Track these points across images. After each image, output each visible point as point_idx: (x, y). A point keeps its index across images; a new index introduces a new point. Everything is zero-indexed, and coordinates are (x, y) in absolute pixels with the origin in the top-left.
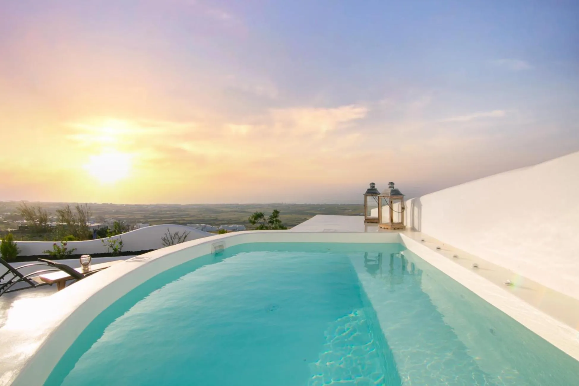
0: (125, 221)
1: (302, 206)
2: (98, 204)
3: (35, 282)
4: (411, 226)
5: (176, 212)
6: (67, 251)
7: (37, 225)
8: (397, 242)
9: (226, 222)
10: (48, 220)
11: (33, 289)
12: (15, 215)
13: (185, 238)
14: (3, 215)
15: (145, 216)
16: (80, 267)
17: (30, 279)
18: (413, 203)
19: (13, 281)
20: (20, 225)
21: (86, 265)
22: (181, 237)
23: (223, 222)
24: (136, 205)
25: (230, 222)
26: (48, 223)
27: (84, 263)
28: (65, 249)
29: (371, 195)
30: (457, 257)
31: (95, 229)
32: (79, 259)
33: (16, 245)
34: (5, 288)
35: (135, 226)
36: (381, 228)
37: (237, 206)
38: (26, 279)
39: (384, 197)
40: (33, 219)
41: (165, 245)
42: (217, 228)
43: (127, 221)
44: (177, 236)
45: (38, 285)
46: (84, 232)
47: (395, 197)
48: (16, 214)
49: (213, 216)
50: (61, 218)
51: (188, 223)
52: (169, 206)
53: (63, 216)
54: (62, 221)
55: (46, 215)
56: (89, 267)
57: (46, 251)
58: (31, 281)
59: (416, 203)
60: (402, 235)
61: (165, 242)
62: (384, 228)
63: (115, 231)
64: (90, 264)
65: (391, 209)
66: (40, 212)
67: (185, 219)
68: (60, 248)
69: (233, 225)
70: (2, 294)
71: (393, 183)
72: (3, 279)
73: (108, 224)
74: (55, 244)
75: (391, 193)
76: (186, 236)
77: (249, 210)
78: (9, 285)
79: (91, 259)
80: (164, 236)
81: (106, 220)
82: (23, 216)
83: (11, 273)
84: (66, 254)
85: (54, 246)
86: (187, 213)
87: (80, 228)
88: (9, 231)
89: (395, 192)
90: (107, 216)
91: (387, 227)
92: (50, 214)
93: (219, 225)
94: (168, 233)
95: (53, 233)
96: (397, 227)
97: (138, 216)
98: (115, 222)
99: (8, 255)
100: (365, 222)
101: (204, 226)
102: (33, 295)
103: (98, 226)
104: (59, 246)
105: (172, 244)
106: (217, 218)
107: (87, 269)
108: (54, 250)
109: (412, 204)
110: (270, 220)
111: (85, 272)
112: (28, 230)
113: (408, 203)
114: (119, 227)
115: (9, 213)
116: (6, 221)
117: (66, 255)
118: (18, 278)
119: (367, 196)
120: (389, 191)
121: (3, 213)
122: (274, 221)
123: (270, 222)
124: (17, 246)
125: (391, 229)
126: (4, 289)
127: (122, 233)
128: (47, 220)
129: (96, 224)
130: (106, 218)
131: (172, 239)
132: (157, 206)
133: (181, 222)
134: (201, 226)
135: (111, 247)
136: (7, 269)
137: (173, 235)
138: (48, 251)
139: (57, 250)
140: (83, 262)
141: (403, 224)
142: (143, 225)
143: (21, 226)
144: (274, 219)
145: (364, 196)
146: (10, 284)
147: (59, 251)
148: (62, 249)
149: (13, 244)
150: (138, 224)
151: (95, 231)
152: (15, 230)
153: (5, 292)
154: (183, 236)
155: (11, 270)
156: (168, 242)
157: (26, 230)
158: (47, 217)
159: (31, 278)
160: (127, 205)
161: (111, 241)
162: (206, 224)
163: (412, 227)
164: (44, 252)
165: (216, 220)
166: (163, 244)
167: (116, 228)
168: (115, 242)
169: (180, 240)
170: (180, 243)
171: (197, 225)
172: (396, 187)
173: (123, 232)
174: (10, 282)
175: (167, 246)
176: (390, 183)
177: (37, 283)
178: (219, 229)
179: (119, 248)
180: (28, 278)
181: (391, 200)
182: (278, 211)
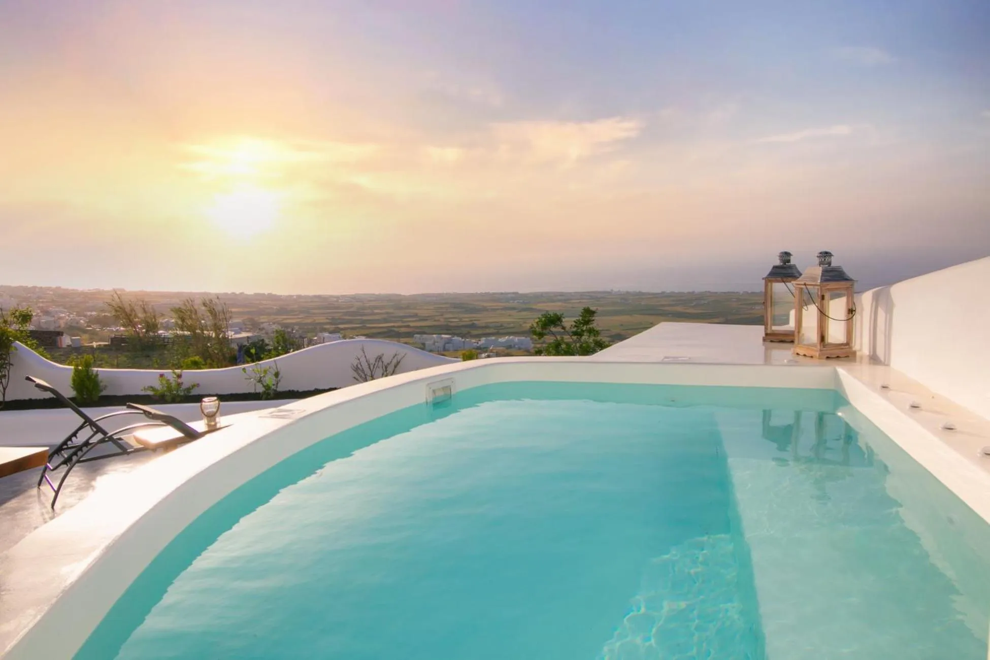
0: (297, 327)
1: (655, 296)
2: (247, 295)
3: (127, 443)
4: (870, 352)
5: (391, 311)
6: (184, 387)
7: (141, 335)
8: (832, 387)
9: (491, 331)
10: (159, 326)
11: (126, 455)
12: (105, 316)
13: (395, 367)
14: (85, 316)
15: (333, 319)
16: (201, 419)
17: (120, 439)
18: (876, 298)
19: (91, 441)
20: (113, 336)
21: (211, 416)
22: (388, 364)
23: (488, 331)
24: (315, 296)
25: (500, 330)
26: (160, 332)
27: (207, 413)
28: (179, 385)
29: (780, 279)
30: (952, 429)
31: (239, 345)
32: (199, 404)
33: (97, 375)
34: (80, 453)
35: (316, 338)
36: (798, 354)
37: (516, 296)
38: (113, 438)
39: (805, 284)
40: (134, 325)
41: (357, 380)
42: (475, 342)
43: (299, 328)
44: (380, 363)
45: (133, 450)
46: (221, 350)
47: (832, 285)
48: (106, 314)
49: (466, 318)
50: (180, 322)
51: (418, 333)
52: (378, 298)
53: (183, 320)
54: (182, 329)
55: (154, 317)
56: (217, 419)
57: (148, 387)
58: (120, 442)
59: (883, 301)
60: (842, 371)
61: (359, 374)
62: (805, 355)
63: (276, 349)
64: (218, 414)
65: (823, 314)
66: (145, 311)
67: (412, 324)
68: (171, 381)
69: (507, 337)
70: (75, 464)
71: (830, 253)
72: (77, 438)
73: (267, 333)
74: (162, 375)
75: (823, 275)
76: (398, 363)
77: (540, 306)
78: (85, 449)
79: (219, 404)
80: (355, 362)
81: (262, 326)
82: (117, 317)
83: (89, 427)
84: (182, 394)
85: (161, 379)
86: (415, 311)
87: (213, 342)
88: (95, 346)
89: (831, 274)
90: (263, 319)
91: (813, 353)
92: (163, 315)
93: (478, 336)
94: (362, 356)
95: (168, 351)
96: (837, 352)
97: (321, 319)
98: (277, 332)
99: (85, 393)
100: (764, 340)
101: (447, 338)
102: (126, 467)
103: (248, 337)
104: (168, 378)
105: (371, 378)
106: (475, 322)
107: (213, 423)
108: (161, 386)
109: (874, 303)
110: (575, 329)
111: (210, 429)
112: (126, 345)
113: (866, 299)
114: (285, 341)
115: (94, 313)
116: (91, 327)
117: (182, 396)
118: (100, 436)
119: (771, 281)
120: (818, 271)
121: (85, 313)
122: (583, 331)
123: (575, 333)
124: (100, 378)
125: (820, 358)
126: (77, 456)
127: (289, 352)
128: (157, 326)
129: (244, 335)
130: (262, 323)
131: (372, 368)
132: (355, 298)
133: (403, 330)
134: (442, 338)
135: (260, 381)
136: (82, 421)
137: (372, 361)
138: (152, 387)
139: (166, 385)
140: (206, 411)
141: (851, 348)
142: (330, 335)
143: (115, 338)
144: (584, 328)
145: (764, 281)
146: (87, 447)
147: (169, 388)
148: (174, 384)
149: (92, 375)
150: (320, 334)
151: (241, 347)
152: (105, 345)
153: (78, 461)
154: (391, 362)
155: (88, 421)
156: (363, 374)
157: (123, 345)
158: (157, 321)
159: (122, 437)
160: (299, 297)
161: (259, 370)
162: (454, 334)
163: (872, 353)
164: (145, 389)
165: (473, 326)
166: (355, 378)
167: (278, 343)
168: (265, 372)
169: (386, 371)
170: (386, 376)
171: (434, 336)
172: (835, 262)
173: (292, 350)
174: (86, 444)
175: (362, 383)
176: (821, 253)
177: (132, 447)
178: (478, 345)
179: (274, 385)
180: (115, 437)
181: (821, 292)
182: (593, 308)
